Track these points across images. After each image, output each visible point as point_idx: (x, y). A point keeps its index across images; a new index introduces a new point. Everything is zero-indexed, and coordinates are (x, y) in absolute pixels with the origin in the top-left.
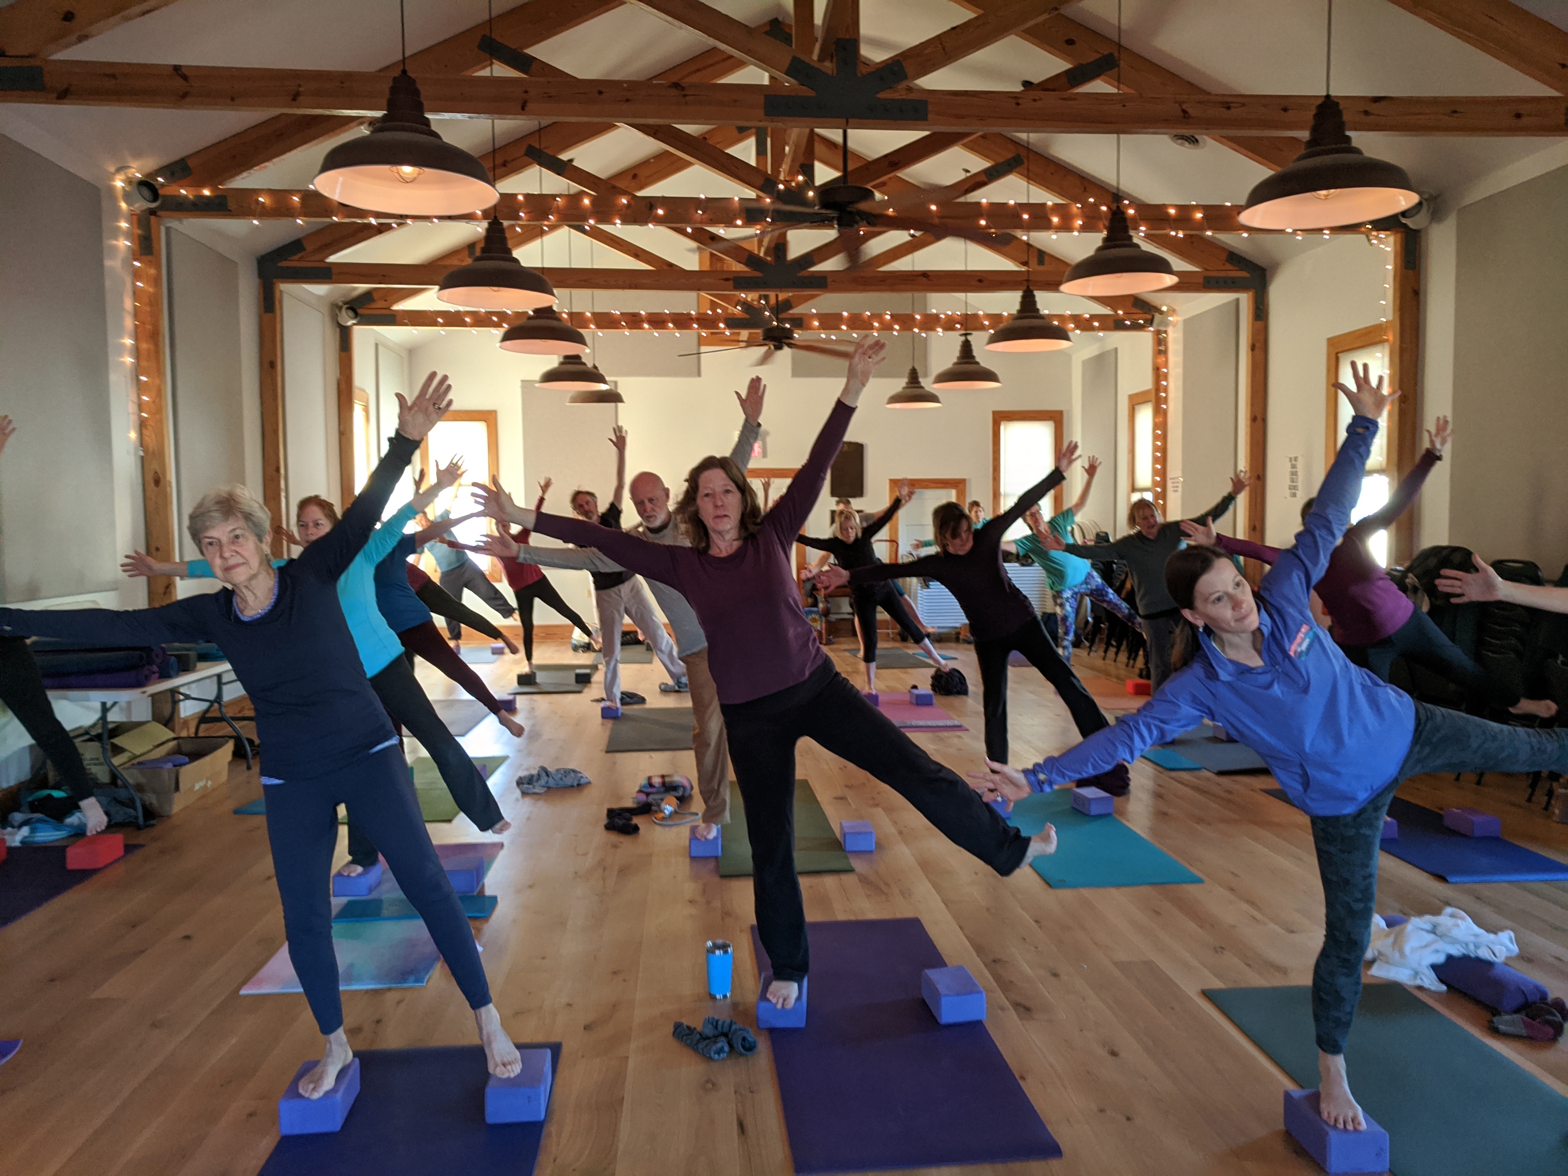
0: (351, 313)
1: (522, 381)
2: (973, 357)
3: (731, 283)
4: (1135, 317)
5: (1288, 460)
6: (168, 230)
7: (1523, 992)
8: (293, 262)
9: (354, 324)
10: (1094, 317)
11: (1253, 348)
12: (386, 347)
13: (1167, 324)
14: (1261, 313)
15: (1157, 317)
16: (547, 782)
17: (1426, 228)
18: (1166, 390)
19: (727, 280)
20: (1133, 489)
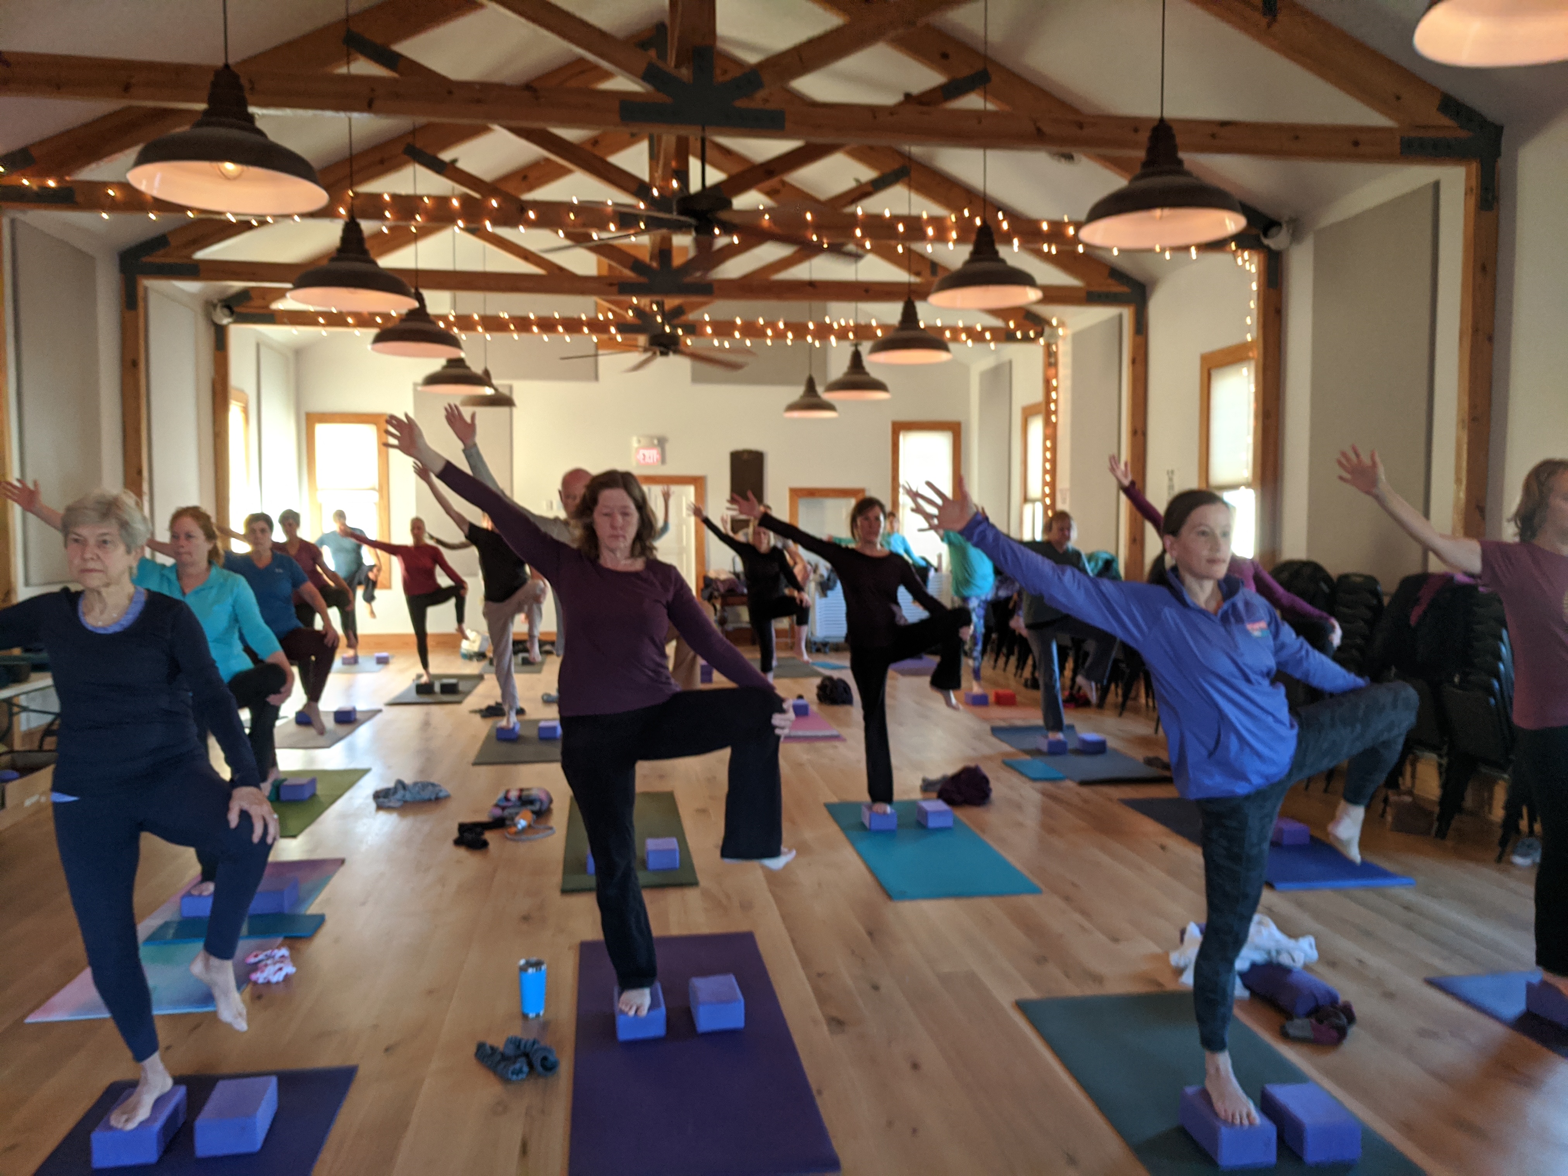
0: (226, 311)
2: (863, 367)
3: (615, 289)
4: (1026, 329)
5: (1165, 473)
6: (13, 222)
7: (1315, 997)
8: (157, 258)
9: (230, 323)
10: (984, 329)
11: (1134, 361)
12: (270, 347)
13: (1055, 335)
14: (1141, 327)
15: (1047, 330)
16: (404, 796)
17: (1288, 249)
18: (1056, 401)
20: (1026, 500)
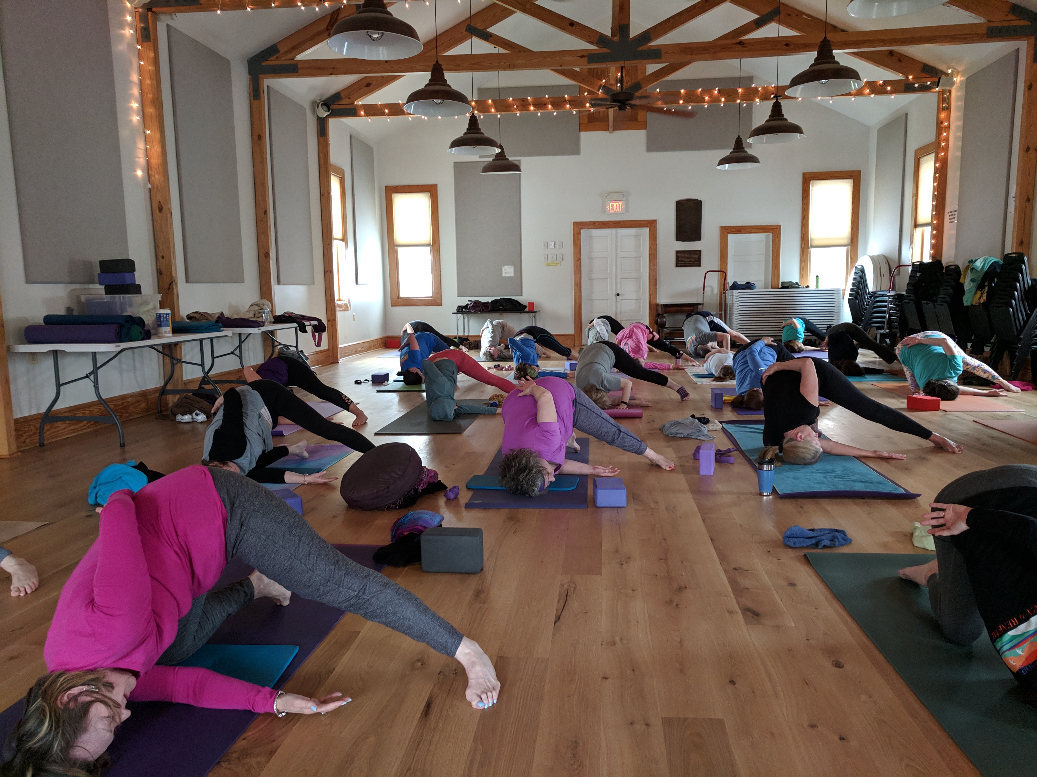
0: (326, 109)
2: (783, 115)
3: (586, 59)
4: (923, 80)
6: (168, 24)
8: (273, 62)
9: (329, 116)
10: (886, 83)
11: (1030, 87)
12: (359, 140)
13: (950, 84)
15: (943, 78)
18: (946, 140)
19: (583, 56)
20: (916, 226)
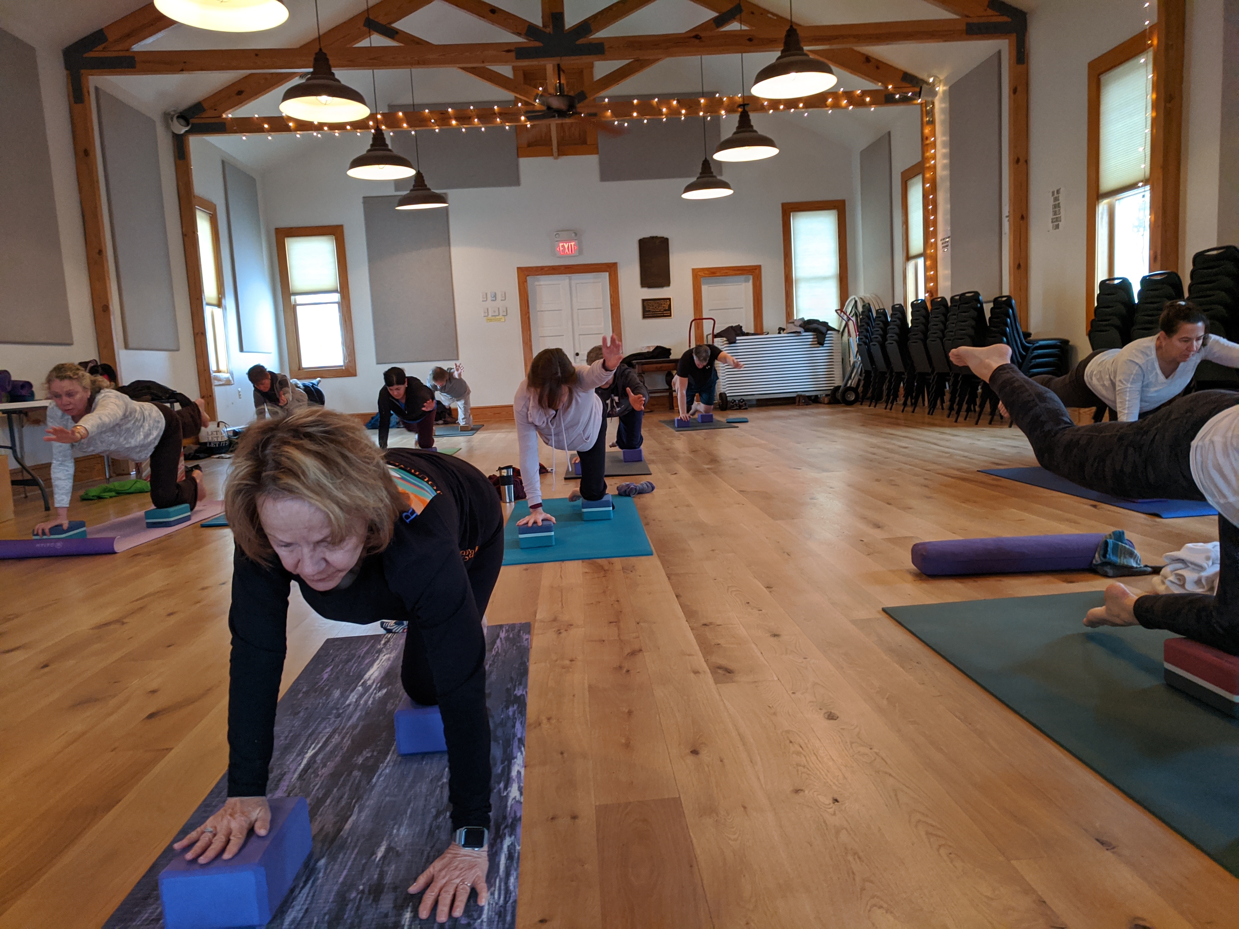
1: (364, 198)
2: (752, 126)
3: (513, 54)
4: (905, 90)
5: (1051, 194)
8: (96, 53)
9: (188, 133)
10: (865, 93)
11: (1015, 91)
12: (236, 169)
14: (1021, 57)
15: (925, 87)
18: (934, 157)
19: (508, 51)
20: (908, 258)
